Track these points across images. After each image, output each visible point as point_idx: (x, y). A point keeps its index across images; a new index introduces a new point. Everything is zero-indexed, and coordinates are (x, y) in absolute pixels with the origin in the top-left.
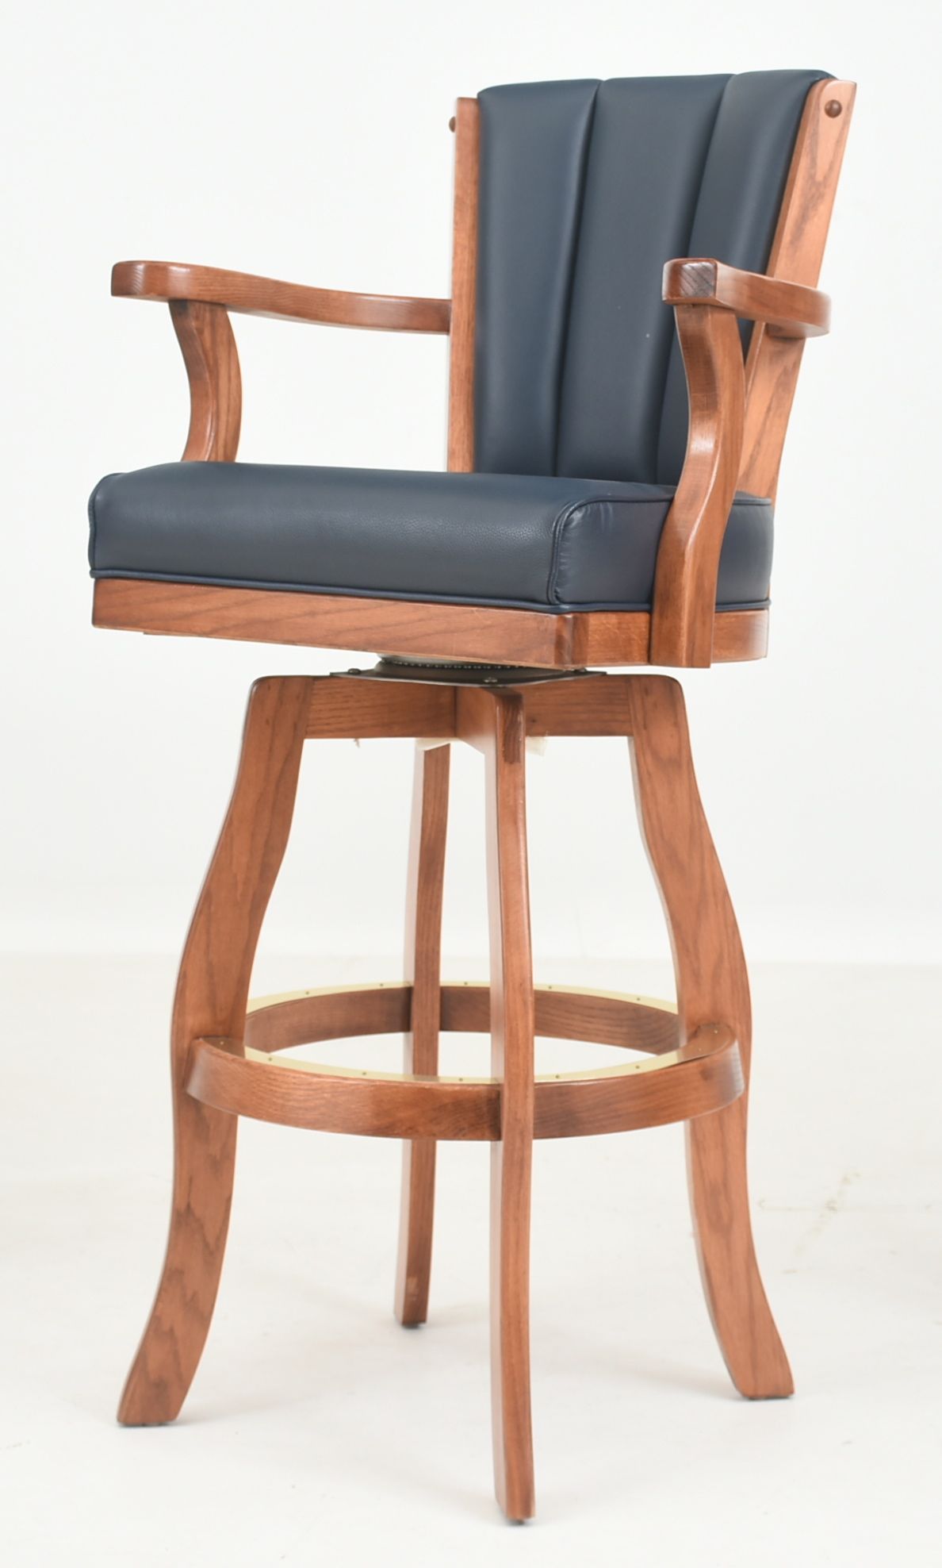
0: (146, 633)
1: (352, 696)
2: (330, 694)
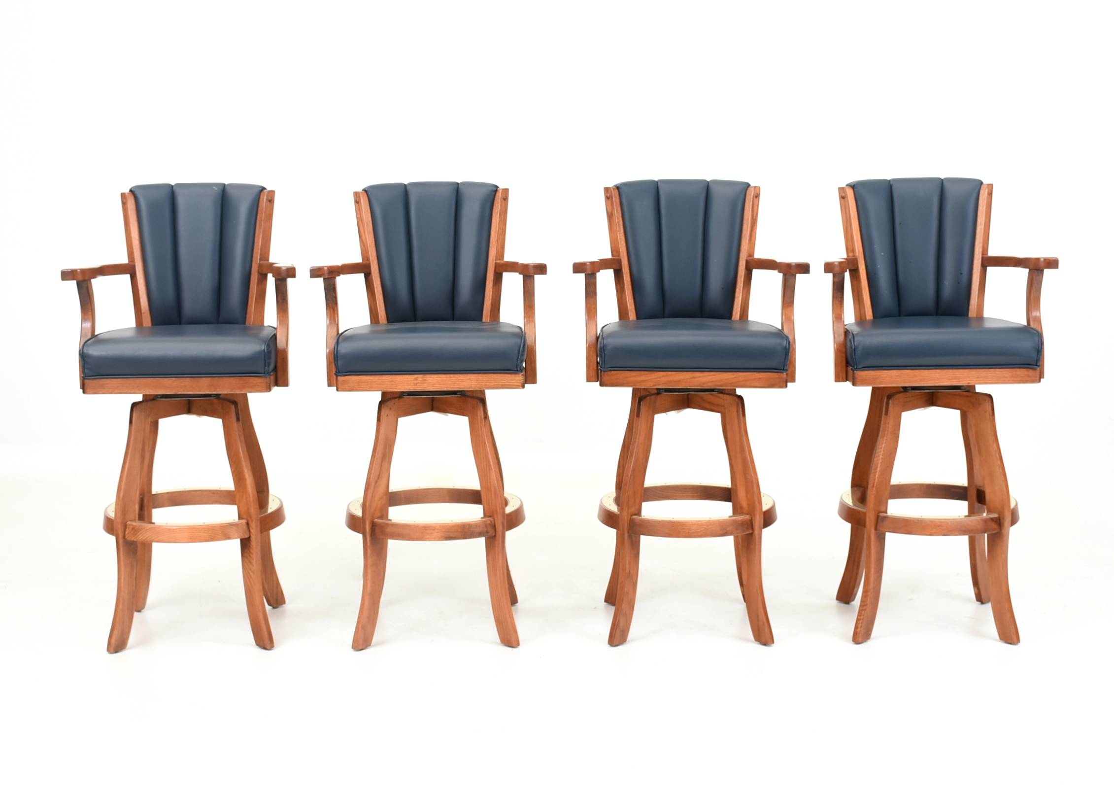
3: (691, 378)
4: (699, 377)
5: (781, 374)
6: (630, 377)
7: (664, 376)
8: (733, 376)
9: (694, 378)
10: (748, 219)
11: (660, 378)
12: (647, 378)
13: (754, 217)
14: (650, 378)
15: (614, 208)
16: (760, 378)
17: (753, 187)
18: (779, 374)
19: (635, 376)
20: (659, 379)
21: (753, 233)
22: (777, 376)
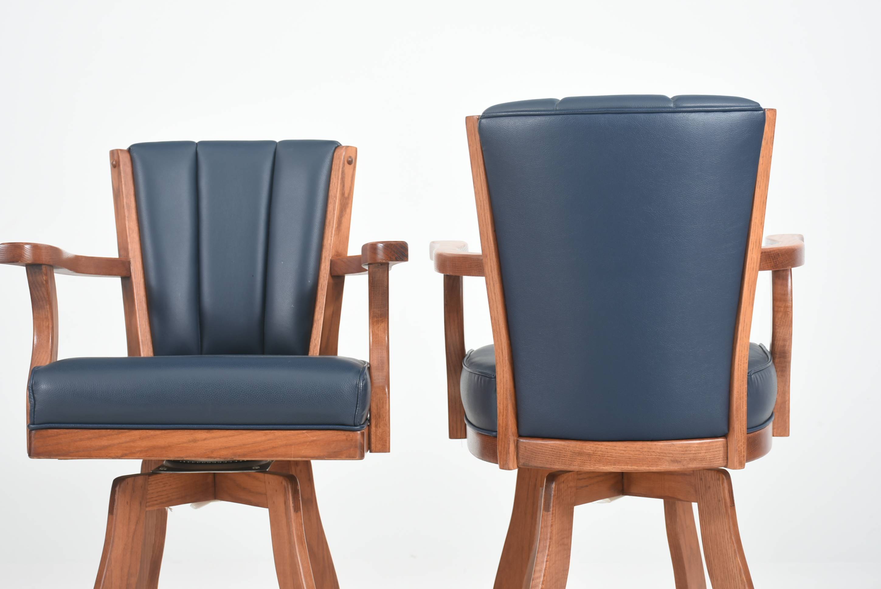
0: (59, 459)
1: (167, 483)
2: (157, 483)
3: (190, 442)
4: (205, 439)
5: (351, 434)
6: (81, 440)
7: (141, 439)
8: (264, 438)
9: (195, 441)
10: (336, 197)
11: (134, 441)
12: (110, 442)
13: (346, 195)
14: (116, 442)
15: (121, 182)
16: (313, 441)
17: (344, 146)
18: (347, 433)
19: (89, 439)
20: (132, 444)
21: (344, 220)
22: (344, 438)
